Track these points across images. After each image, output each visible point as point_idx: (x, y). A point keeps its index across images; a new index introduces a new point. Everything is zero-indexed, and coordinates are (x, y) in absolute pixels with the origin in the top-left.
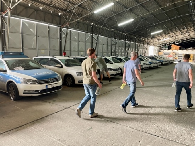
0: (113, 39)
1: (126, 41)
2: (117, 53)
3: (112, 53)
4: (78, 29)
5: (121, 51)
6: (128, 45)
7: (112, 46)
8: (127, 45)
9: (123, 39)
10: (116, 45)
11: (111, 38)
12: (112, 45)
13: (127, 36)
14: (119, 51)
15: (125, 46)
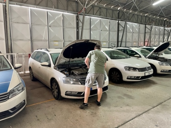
0: (147, 26)
1: (165, 27)
2: (152, 42)
3: (145, 42)
4: (100, 16)
5: (158, 40)
6: (168, 32)
7: (146, 35)
8: (166, 32)
9: (161, 25)
10: (151, 32)
11: (144, 24)
12: (145, 33)
13: (166, 22)
14: (155, 40)
15: (164, 34)
